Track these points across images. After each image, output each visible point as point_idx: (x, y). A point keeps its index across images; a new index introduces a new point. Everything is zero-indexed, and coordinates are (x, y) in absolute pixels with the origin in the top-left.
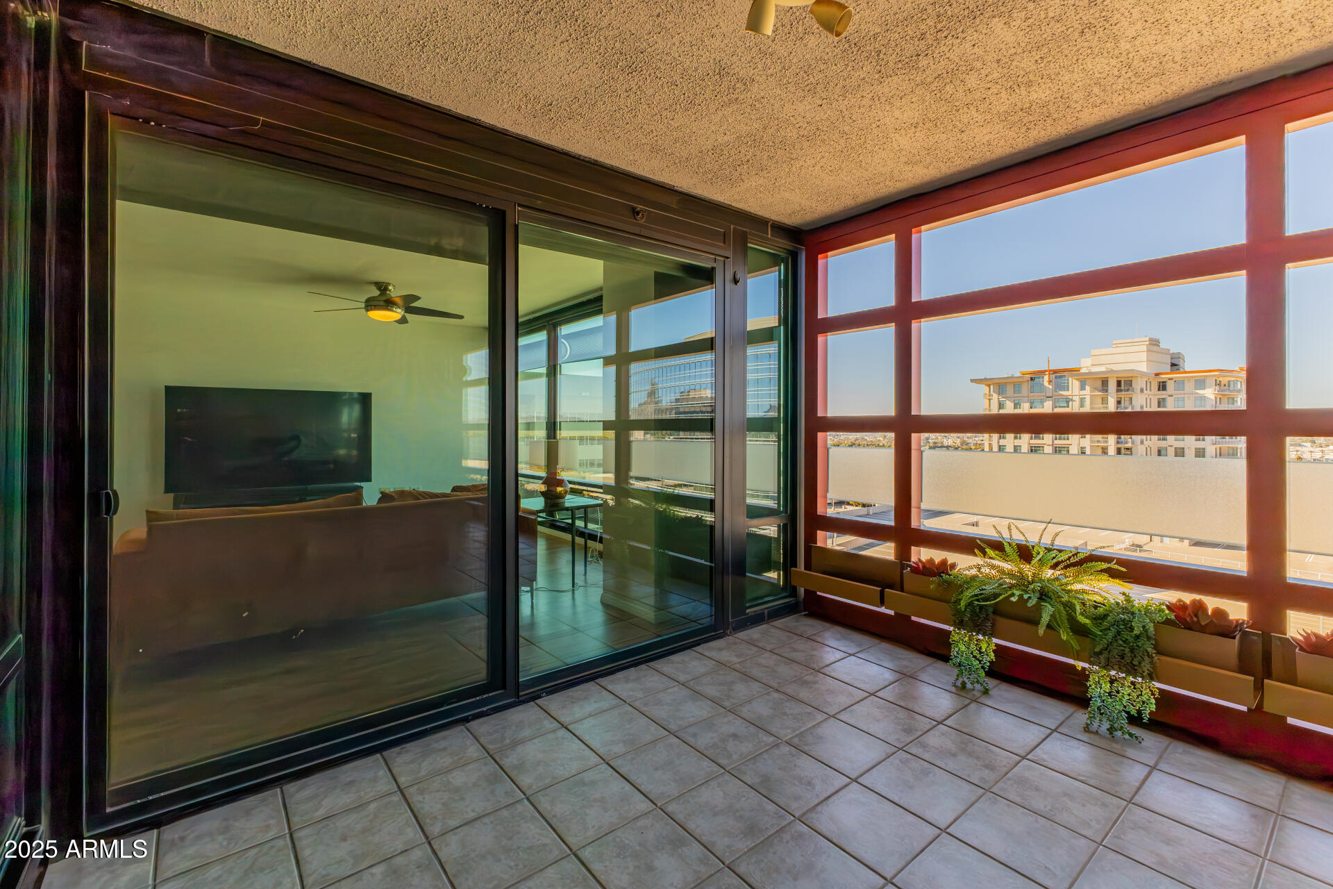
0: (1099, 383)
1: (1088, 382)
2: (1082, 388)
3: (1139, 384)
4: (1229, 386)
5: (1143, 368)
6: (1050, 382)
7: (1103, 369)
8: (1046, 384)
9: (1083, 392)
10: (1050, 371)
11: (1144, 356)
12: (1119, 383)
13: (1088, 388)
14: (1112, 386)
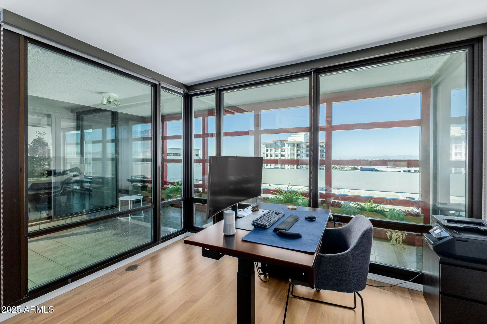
0: (292, 145)
1: (290, 144)
2: (288, 146)
3: (302, 145)
4: (323, 147)
5: (303, 141)
6: (280, 144)
7: (293, 141)
8: (279, 145)
9: (288, 147)
10: (280, 141)
11: (303, 137)
12: (297, 145)
13: (290, 146)
14: (296, 145)
